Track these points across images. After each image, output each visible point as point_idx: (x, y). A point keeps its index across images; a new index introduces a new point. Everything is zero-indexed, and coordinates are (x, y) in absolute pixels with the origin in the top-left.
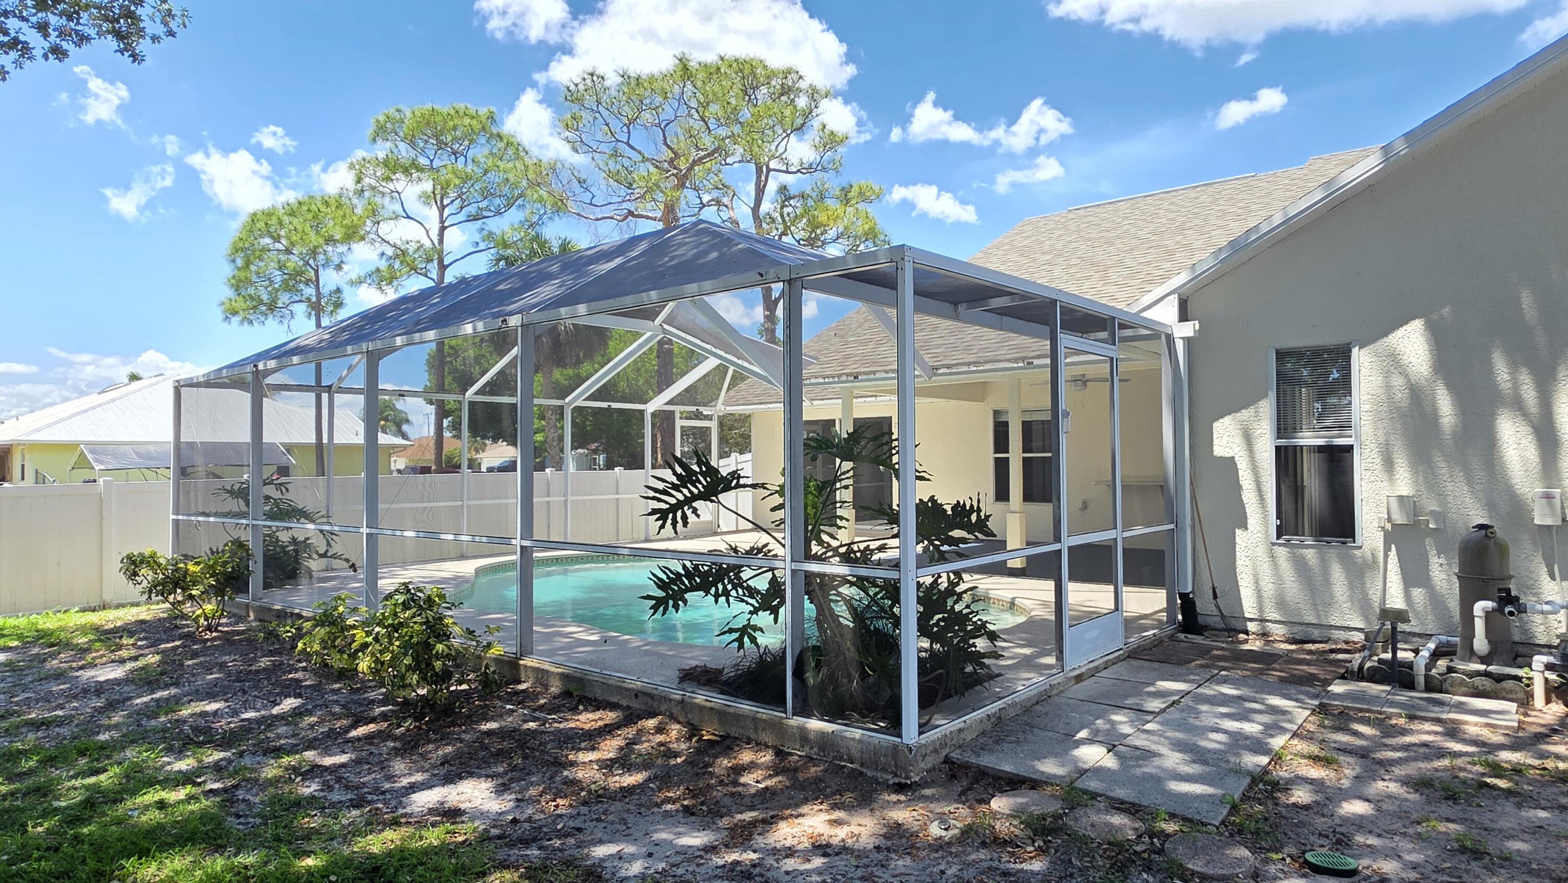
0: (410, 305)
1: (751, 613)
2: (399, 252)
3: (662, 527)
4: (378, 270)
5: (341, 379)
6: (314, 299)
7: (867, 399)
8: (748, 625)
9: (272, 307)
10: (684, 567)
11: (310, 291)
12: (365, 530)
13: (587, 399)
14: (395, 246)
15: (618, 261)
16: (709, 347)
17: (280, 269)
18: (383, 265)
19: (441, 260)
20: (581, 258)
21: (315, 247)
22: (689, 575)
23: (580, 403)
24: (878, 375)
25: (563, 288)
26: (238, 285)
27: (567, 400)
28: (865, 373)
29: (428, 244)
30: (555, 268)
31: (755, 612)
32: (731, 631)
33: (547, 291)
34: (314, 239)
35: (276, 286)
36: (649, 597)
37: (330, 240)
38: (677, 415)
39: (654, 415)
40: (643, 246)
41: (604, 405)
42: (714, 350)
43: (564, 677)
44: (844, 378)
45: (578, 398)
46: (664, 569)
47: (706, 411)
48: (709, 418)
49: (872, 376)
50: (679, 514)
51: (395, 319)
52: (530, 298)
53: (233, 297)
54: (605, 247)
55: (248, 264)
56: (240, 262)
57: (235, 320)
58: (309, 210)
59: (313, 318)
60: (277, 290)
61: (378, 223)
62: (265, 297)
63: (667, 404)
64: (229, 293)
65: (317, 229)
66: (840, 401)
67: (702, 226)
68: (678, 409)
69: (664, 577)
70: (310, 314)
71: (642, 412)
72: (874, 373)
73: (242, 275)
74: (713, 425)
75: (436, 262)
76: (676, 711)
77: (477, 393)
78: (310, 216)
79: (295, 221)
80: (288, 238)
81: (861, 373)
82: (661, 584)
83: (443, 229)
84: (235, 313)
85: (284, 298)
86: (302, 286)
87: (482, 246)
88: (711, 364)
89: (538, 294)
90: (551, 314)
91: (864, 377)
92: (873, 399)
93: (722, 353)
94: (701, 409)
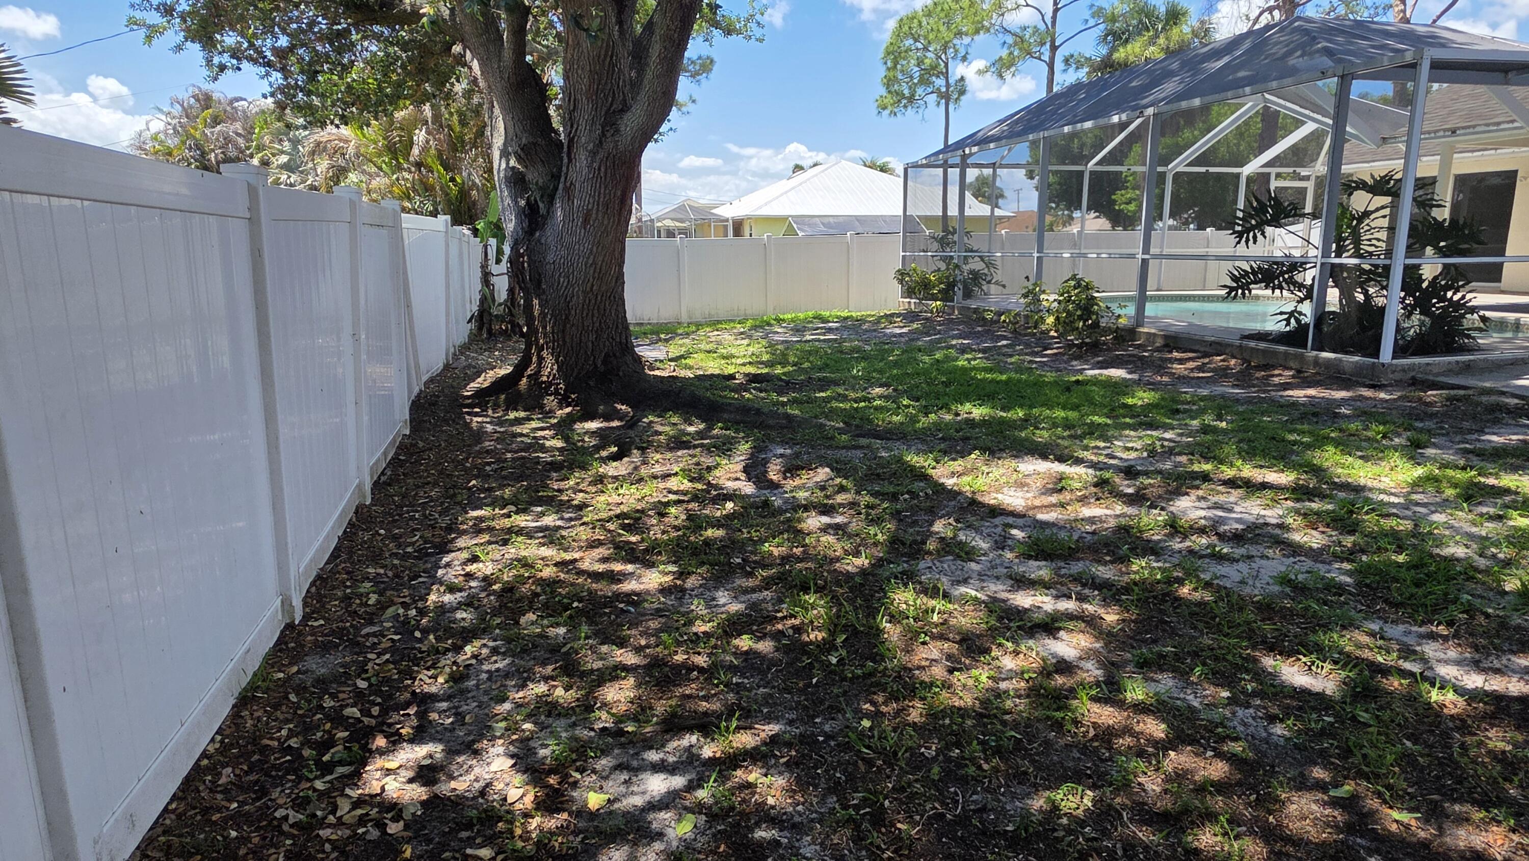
0: (1062, 101)
1: (1298, 302)
2: (1018, 39)
3: (1239, 242)
4: (1001, 58)
5: (1003, 158)
6: (943, 89)
7: (1486, 153)
8: (1295, 311)
9: (911, 99)
10: (1251, 267)
11: (940, 82)
12: (1036, 255)
13: (1187, 165)
14: (1015, 35)
15: (1226, 59)
16: (1307, 112)
17: (918, 65)
18: (1004, 53)
19: (1053, 41)
20: (1196, 56)
21: (947, 43)
22: (1254, 272)
23: (1181, 169)
24: (1478, 129)
25: (1182, 85)
26: (889, 83)
27: (1170, 167)
28: (1463, 128)
29: (1042, 27)
30: (1175, 66)
31: (1301, 301)
32: (1281, 313)
33: (1170, 87)
34: (945, 34)
35: (916, 81)
36: (1225, 286)
37: (959, 34)
38: (1273, 177)
39: (1249, 179)
40: (1247, 45)
41: (1203, 169)
42: (1312, 114)
43: (1166, 337)
44: (1441, 133)
45: (1179, 165)
46: (1237, 268)
47: (1304, 172)
48: (1307, 178)
49: (1471, 130)
50: (1251, 234)
51: (1054, 112)
52: (1159, 93)
53: (885, 94)
54: (1217, 45)
55: (896, 64)
56: (889, 64)
57: (886, 113)
58: (942, 10)
59: (943, 107)
60: (916, 84)
61: (1003, 15)
62: (906, 92)
63: (1263, 166)
64: (883, 91)
65: (948, 24)
66: (1438, 157)
67: (1296, 24)
68: (1273, 171)
69: (1236, 273)
70: (939, 103)
71: (1238, 176)
72: (1474, 127)
73: (891, 74)
74: (1310, 185)
75: (1048, 45)
76: (1235, 352)
77: (1097, 164)
78: (942, 15)
79: (931, 21)
80: (926, 38)
81: (1459, 128)
82: (1234, 279)
83: (1056, 11)
84: (885, 108)
85: (920, 91)
86: (934, 79)
87: (1092, 22)
88: (1309, 127)
89: (1163, 90)
90: (1175, 106)
91: (1462, 131)
92: (1493, 152)
93: (1319, 117)
94: (1298, 170)
